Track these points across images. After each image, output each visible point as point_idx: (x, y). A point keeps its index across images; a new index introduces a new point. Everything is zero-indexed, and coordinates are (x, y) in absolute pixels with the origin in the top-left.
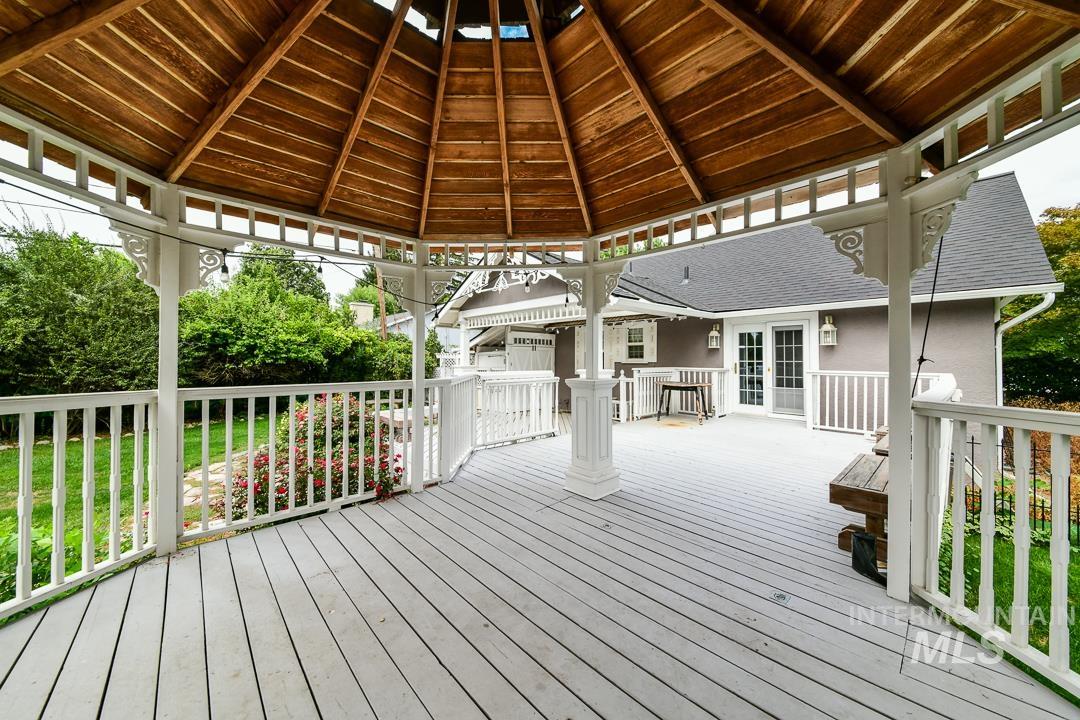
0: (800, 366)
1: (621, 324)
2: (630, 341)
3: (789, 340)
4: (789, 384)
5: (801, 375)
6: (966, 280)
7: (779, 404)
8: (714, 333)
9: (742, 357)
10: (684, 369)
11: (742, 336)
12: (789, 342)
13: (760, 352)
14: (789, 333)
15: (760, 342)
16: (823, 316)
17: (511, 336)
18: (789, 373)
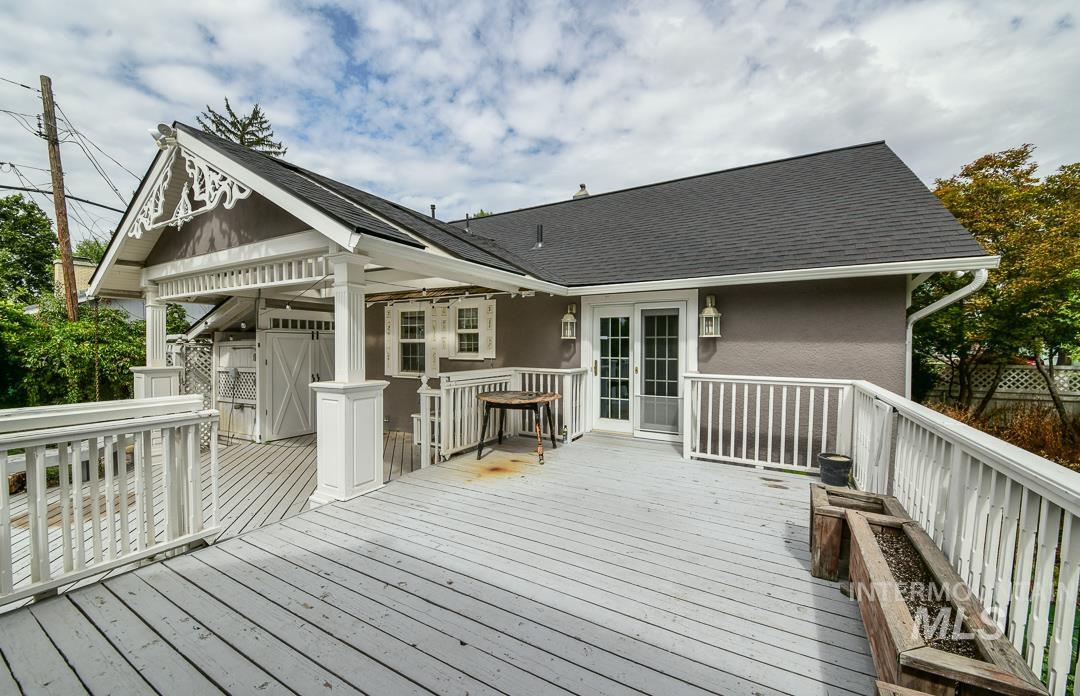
0: (674, 366)
1: (447, 300)
2: (460, 327)
3: (662, 328)
4: (661, 392)
5: (676, 378)
6: (880, 250)
7: (648, 420)
8: (569, 318)
9: (604, 352)
10: (527, 370)
11: (604, 322)
12: (661, 332)
13: (626, 343)
14: (661, 319)
15: (626, 331)
16: (705, 295)
17: (265, 317)
18: (661, 375)
